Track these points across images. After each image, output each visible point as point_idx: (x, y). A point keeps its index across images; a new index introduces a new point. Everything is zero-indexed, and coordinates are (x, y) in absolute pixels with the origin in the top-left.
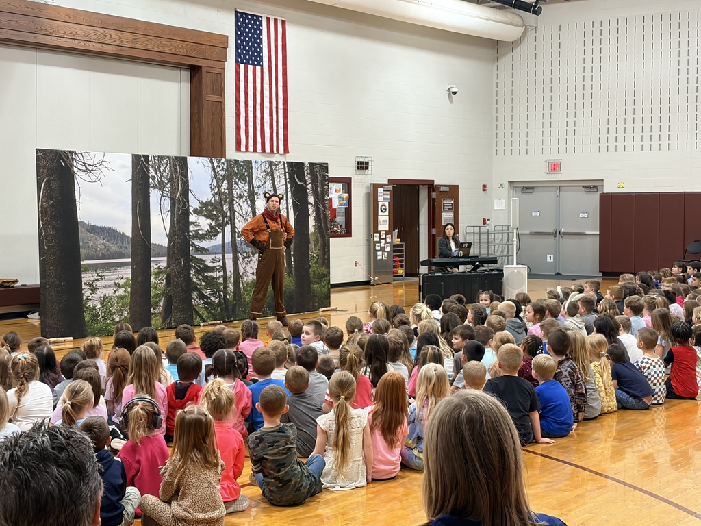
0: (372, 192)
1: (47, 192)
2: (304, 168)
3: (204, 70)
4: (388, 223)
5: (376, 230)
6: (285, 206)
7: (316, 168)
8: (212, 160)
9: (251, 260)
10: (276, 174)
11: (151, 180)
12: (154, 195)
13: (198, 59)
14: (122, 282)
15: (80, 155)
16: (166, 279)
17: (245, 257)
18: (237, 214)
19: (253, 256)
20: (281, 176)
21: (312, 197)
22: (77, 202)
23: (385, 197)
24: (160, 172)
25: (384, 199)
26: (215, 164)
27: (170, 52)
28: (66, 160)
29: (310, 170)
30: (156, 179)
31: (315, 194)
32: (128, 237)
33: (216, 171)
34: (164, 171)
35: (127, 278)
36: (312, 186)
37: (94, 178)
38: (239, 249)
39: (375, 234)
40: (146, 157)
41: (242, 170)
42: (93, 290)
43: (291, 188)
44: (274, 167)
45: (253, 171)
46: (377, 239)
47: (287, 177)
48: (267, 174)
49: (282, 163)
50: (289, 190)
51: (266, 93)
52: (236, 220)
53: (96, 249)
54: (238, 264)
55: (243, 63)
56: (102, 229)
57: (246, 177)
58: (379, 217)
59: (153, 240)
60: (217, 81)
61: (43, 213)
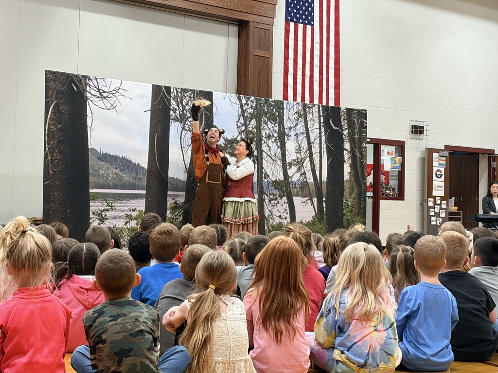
0: (426, 157)
1: (55, 115)
2: (340, 113)
3: (251, 25)
4: (443, 188)
5: (430, 195)
6: (318, 150)
7: (354, 113)
8: (240, 97)
9: (278, 203)
10: (309, 117)
11: (171, 112)
12: (175, 128)
13: (246, 14)
14: (134, 214)
15: (94, 81)
16: (184, 215)
17: (272, 199)
18: (264, 155)
19: (281, 199)
20: (315, 119)
21: (348, 143)
22: (88, 128)
23: (441, 162)
24: (182, 105)
25: (440, 164)
26: (244, 101)
27: (216, 5)
28: (78, 84)
29: (347, 115)
30: (178, 112)
31: (352, 141)
32: (143, 168)
33: (244, 108)
34: (187, 104)
35: (140, 211)
36: (349, 132)
37: (108, 105)
38: (265, 190)
39: (430, 199)
40: (168, 89)
41: (272, 110)
42: (102, 220)
43: (326, 132)
44: (307, 110)
45: (285, 113)
46: (431, 204)
47: (322, 121)
48: (300, 116)
49: (316, 107)
50: (323, 134)
51: (317, 52)
52: (264, 160)
53: (107, 178)
54: (263, 206)
55: (293, 21)
56: (115, 159)
57: (276, 117)
58: (433, 182)
59: (171, 174)
60: (265, 37)
61: (50, 136)
